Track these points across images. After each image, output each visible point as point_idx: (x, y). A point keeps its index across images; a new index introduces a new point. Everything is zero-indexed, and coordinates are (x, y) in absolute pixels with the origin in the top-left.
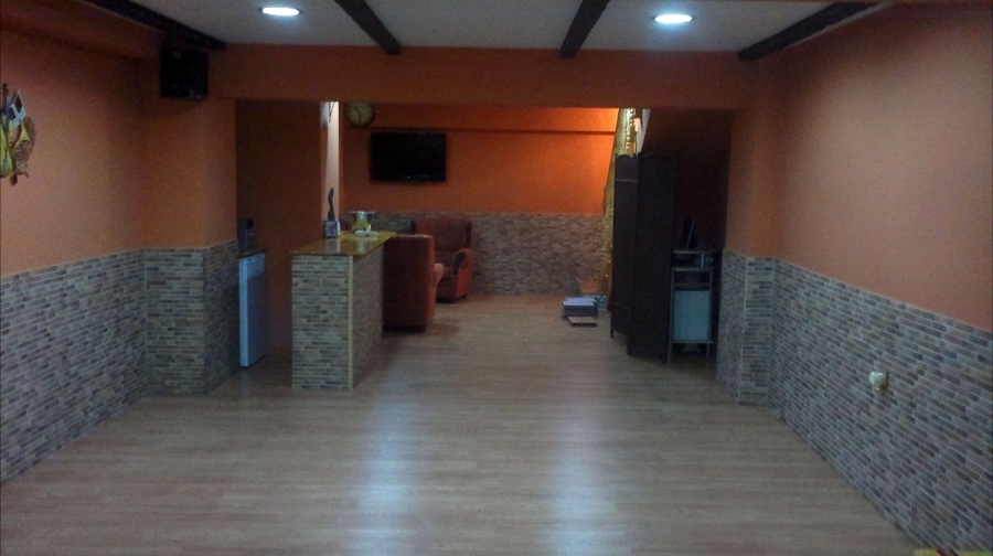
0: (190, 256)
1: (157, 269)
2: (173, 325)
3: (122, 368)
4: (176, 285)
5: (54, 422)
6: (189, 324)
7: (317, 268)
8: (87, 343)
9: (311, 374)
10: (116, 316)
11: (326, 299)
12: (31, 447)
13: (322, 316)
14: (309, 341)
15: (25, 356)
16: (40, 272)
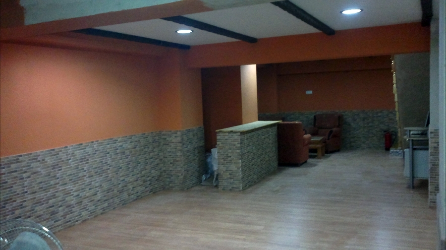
0: (177, 133)
1: (166, 139)
2: (172, 162)
3: (148, 179)
4: (172, 145)
5: (112, 198)
6: (177, 161)
7: (226, 137)
8: (129, 168)
9: (226, 184)
10: (146, 157)
11: (230, 151)
12: (99, 207)
13: (229, 159)
14: (225, 169)
15: (97, 172)
16: (104, 140)
